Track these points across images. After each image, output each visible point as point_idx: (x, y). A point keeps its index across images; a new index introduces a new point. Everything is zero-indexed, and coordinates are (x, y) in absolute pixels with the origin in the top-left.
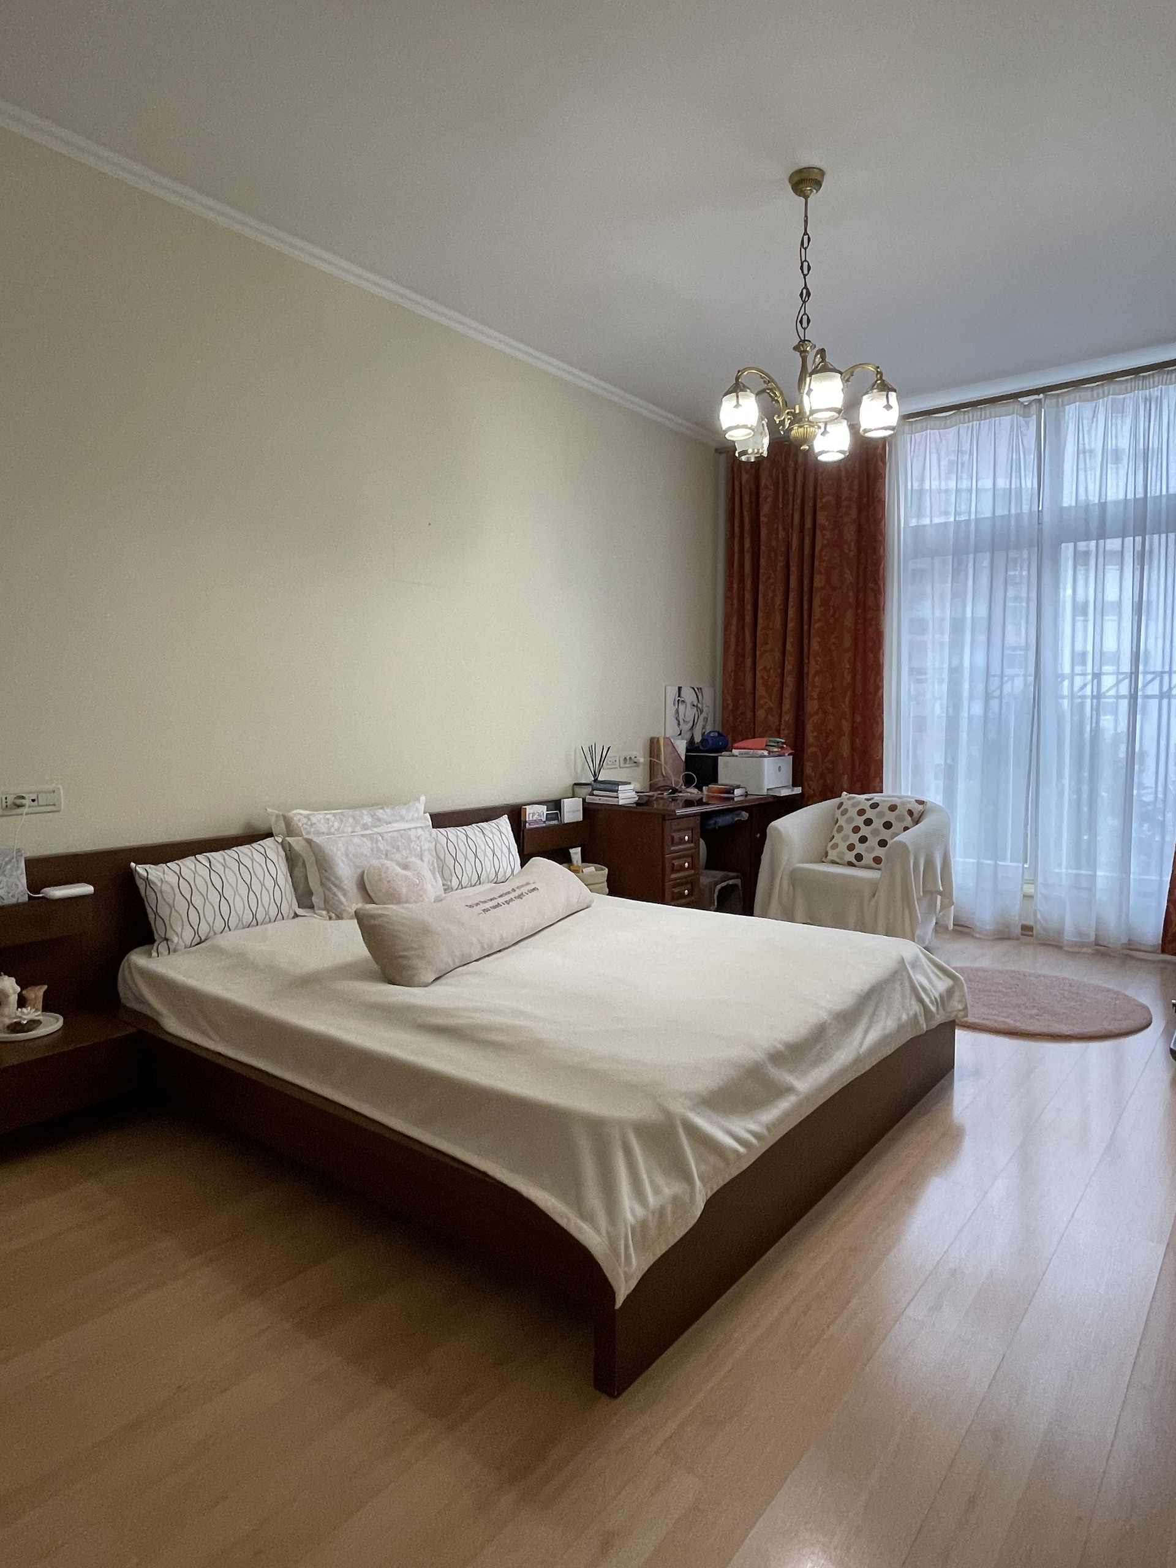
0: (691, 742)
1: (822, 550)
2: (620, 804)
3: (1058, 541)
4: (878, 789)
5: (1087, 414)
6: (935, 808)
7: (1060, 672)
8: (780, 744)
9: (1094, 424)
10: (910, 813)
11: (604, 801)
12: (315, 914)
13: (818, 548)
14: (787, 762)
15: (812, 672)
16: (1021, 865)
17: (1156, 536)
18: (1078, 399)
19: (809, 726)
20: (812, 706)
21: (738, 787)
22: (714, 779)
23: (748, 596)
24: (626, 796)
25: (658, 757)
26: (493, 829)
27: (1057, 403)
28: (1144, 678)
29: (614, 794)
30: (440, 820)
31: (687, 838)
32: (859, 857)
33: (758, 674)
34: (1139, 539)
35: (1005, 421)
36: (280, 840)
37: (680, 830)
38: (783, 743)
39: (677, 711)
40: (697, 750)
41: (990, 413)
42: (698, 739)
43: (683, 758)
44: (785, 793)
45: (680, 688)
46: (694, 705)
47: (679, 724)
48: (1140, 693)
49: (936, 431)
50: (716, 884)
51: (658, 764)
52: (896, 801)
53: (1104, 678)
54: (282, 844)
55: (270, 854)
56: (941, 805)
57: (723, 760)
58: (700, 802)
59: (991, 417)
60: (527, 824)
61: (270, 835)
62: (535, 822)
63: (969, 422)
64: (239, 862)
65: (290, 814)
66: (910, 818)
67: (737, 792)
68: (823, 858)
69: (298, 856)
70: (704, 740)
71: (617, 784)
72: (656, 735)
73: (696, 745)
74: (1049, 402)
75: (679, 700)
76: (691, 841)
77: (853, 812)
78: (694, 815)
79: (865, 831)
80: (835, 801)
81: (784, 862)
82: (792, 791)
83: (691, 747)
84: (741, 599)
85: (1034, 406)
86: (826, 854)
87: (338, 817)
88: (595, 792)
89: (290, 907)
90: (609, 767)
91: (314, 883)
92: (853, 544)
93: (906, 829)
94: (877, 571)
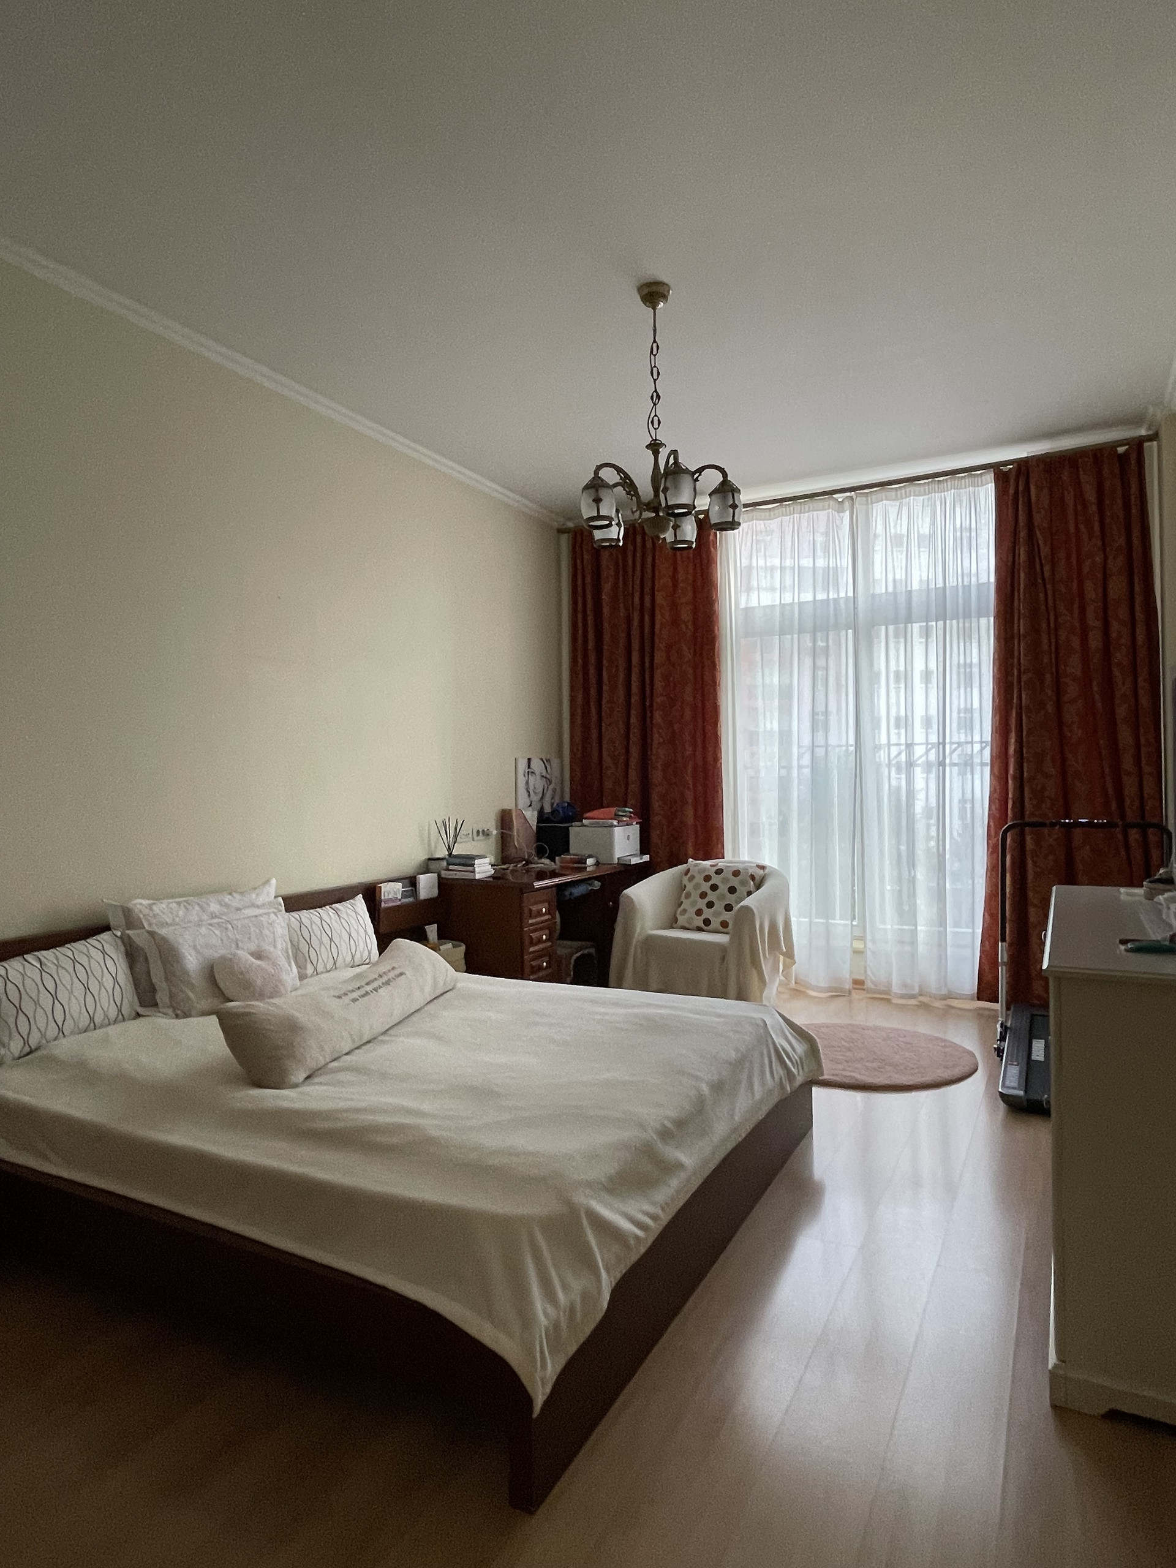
0: (541, 812)
1: (661, 630)
2: (477, 878)
3: (872, 624)
4: (720, 856)
5: (893, 512)
6: (774, 872)
7: (877, 743)
8: (628, 814)
9: (899, 521)
10: (753, 877)
11: (459, 875)
12: (160, 1012)
13: (657, 627)
14: (635, 830)
15: (656, 742)
16: (849, 922)
17: (954, 622)
18: (884, 498)
19: (655, 797)
20: (657, 776)
21: (590, 856)
22: (566, 850)
23: (592, 671)
24: (483, 869)
25: (510, 828)
26: (349, 911)
27: (867, 500)
28: (950, 747)
29: (470, 868)
30: (294, 903)
31: (544, 910)
32: (707, 922)
33: (605, 746)
34: (941, 623)
35: (820, 515)
36: (119, 934)
37: (536, 903)
38: (631, 812)
39: (527, 782)
40: (548, 820)
41: (809, 508)
42: (548, 809)
43: (534, 828)
44: (635, 861)
45: (529, 760)
46: (543, 776)
47: (529, 795)
48: (947, 761)
49: (762, 522)
50: (572, 955)
51: (510, 835)
52: (740, 867)
53: (916, 748)
54: (121, 938)
55: (108, 948)
56: (776, 868)
57: (575, 831)
58: (553, 874)
59: (809, 511)
60: (383, 903)
61: (107, 928)
62: (391, 900)
63: (790, 515)
64: (74, 961)
65: (130, 905)
66: (752, 883)
67: (590, 861)
68: (673, 923)
69: (139, 949)
70: (554, 812)
71: (473, 858)
72: (506, 807)
73: (546, 816)
74: (860, 501)
75: (530, 772)
76: (548, 913)
77: (699, 879)
78: (551, 887)
79: (712, 896)
80: (681, 868)
81: (638, 930)
82: (641, 859)
83: (542, 817)
84: (586, 674)
85: (847, 503)
86: (676, 920)
87: (182, 905)
88: (451, 867)
89: (131, 1006)
90: (461, 841)
91: (158, 977)
92: (690, 624)
93: (749, 893)
94: (713, 649)
